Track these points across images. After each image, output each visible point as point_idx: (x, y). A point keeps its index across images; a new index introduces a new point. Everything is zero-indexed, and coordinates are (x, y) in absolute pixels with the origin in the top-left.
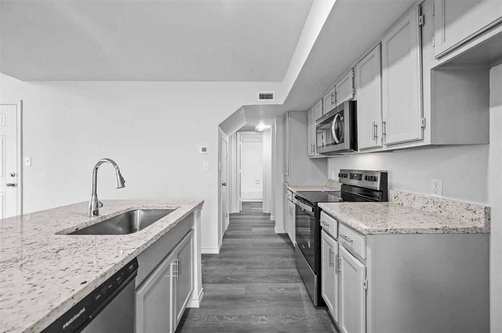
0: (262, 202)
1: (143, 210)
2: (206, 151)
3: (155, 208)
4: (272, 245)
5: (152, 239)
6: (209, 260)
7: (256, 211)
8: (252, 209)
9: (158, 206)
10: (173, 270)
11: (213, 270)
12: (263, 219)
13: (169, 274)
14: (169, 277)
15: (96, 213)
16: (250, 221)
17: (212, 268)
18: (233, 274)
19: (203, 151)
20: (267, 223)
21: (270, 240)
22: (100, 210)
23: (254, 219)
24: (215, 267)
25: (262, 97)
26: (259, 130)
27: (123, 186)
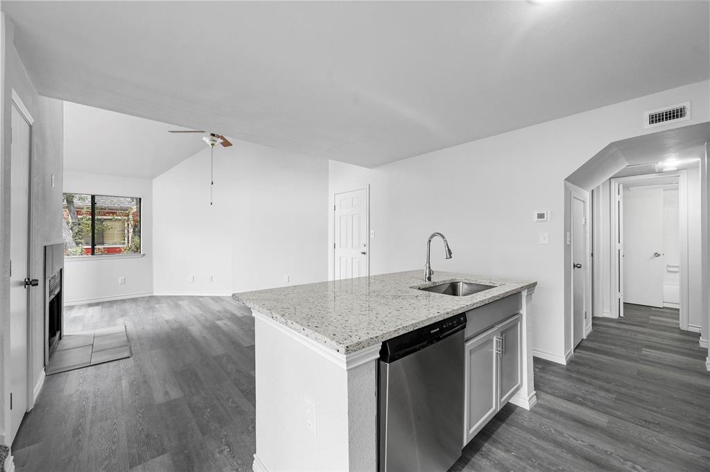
0: (678, 310)
1: (466, 283)
2: (544, 218)
3: (478, 283)
4: (690, 385)
5: (477, 303)
6: (549, 368)
7: (662, 324)
8: (652, 317)
9: (479, 280)
10: (497, 347)
11: (553, 381)
12: (678, 340)
13: (492, 348)
14: (492, 352)
15: (429, 279)
16: (641, 336)
17: (552, 378)
18: (588, 397)
19: (538, 218)
20: (686, 349)
21: (688, 377)
22: (432, 276)
23: (653, 335)
24: (558, 379)
25: (655, 119)
26: (664, 170)
27: (451, 257)
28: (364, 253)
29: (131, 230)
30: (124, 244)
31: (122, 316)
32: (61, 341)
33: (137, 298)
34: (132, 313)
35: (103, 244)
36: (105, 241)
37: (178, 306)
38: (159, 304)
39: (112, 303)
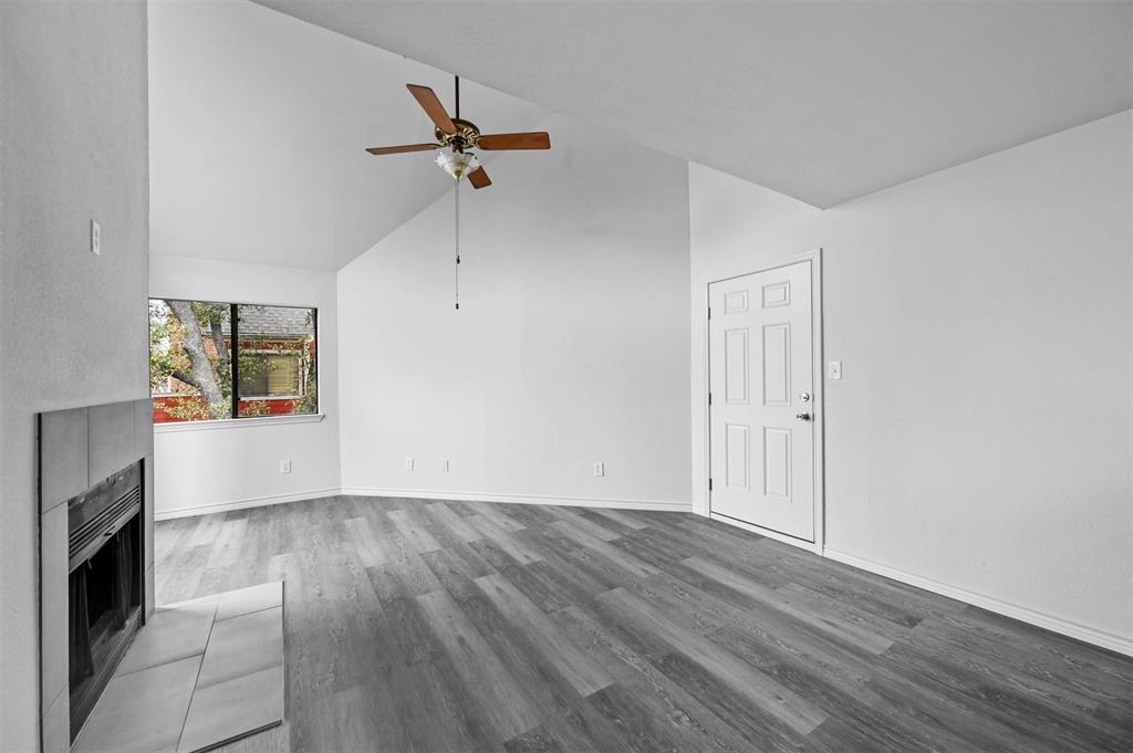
28: (806, 417)
29: (307, 372)
30: (295, 393)
31: (281, 550)
32: (144, 630)
33: (312, 501)
34: (299, 542)
35: (267, 394)
36: (271, 389)
37: (387, 527)
38: (352, 517)
39: (267, 511)
